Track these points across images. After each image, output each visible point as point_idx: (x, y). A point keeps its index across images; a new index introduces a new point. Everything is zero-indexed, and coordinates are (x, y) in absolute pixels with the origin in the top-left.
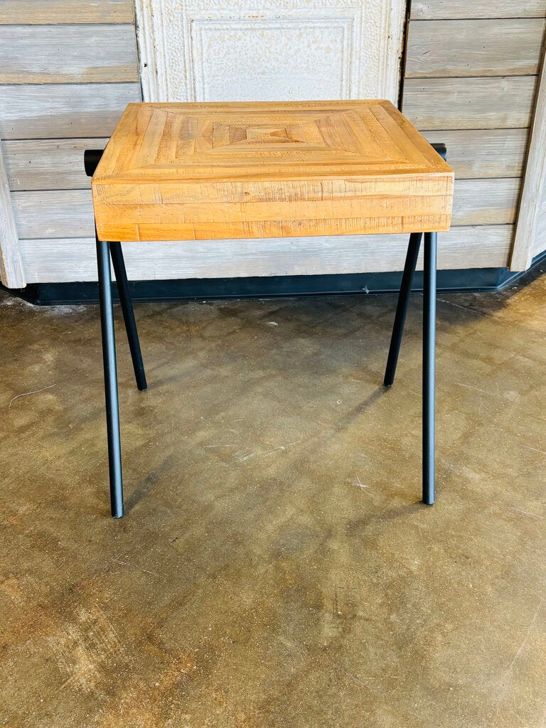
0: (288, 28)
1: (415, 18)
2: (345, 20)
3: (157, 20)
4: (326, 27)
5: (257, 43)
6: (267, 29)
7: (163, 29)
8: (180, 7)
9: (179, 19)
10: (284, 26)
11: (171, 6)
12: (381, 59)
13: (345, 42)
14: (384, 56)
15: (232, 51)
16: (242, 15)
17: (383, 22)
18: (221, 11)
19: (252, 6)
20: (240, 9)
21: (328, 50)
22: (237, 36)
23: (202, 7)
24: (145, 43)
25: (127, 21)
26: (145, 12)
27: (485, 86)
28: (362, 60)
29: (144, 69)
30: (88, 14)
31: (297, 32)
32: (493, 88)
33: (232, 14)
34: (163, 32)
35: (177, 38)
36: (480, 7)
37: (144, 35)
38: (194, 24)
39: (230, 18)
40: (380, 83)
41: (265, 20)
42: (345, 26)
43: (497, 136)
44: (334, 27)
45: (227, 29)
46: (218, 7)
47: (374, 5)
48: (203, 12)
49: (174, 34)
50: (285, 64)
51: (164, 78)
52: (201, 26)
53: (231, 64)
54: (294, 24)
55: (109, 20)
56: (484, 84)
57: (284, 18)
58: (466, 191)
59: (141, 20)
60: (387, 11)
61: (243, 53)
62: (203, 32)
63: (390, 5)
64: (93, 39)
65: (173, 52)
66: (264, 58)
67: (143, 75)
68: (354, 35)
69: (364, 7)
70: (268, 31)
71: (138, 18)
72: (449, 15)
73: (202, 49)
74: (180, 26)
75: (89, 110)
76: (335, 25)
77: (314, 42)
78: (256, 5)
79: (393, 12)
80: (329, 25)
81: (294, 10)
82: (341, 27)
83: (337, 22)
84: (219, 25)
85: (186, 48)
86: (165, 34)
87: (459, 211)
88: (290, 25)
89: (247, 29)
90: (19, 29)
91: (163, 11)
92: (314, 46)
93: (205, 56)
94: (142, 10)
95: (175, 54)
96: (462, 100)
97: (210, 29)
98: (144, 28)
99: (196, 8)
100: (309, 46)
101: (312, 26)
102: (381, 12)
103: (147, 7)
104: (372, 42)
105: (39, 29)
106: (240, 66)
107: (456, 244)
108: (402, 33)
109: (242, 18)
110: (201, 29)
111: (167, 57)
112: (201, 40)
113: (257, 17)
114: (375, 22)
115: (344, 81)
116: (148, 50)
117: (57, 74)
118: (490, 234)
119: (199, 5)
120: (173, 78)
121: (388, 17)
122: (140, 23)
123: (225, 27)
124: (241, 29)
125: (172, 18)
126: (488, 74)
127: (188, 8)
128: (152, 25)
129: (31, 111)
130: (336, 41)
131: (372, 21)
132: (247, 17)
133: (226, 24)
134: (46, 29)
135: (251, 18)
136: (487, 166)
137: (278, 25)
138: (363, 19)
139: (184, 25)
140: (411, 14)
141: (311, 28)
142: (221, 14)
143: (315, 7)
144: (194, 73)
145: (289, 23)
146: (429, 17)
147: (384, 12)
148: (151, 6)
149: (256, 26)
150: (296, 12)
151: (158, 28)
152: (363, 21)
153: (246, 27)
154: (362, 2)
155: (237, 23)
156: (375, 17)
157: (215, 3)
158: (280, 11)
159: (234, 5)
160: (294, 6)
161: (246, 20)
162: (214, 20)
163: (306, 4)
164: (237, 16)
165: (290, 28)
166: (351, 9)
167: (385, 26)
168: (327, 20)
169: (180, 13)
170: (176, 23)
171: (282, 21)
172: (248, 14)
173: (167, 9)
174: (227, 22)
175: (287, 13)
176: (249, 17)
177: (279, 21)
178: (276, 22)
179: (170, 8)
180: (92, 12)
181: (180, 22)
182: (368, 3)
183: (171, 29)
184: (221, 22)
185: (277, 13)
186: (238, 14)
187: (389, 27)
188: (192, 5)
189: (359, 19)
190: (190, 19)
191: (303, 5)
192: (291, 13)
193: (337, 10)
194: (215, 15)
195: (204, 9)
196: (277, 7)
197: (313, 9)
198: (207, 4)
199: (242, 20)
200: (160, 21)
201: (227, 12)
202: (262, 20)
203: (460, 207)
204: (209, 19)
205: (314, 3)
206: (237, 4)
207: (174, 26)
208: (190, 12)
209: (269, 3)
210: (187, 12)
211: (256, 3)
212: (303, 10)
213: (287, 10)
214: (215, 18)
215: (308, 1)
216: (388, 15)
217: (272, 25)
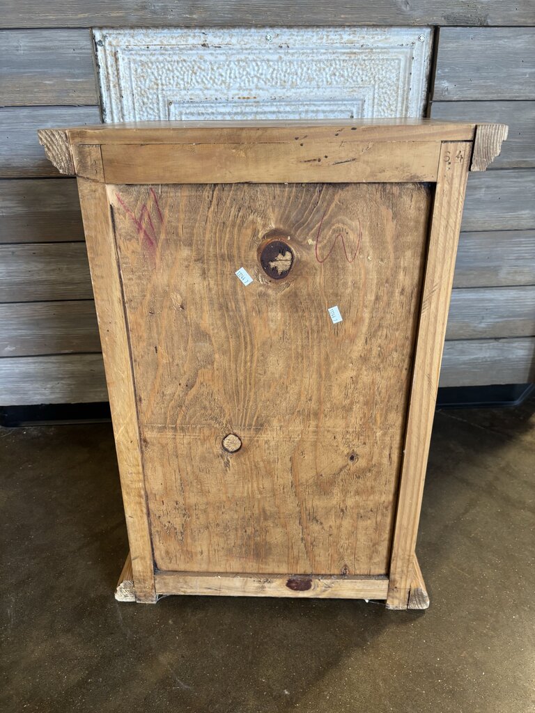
0: (285, 112)
1: (438, 99)
2: (355, 102)
3: (127, 102)
4: (332, 111)
6: (262, 113)
7: (134, 113)
8: (155, 87)
9: (154, 101)
10: (282, 109)
11: (145, 86)
16: (231, 96)
17: (399, 105)
18: (205, 92)
19: (242, 85)
20: (229, 88)
23: (182, 86)
25: (90, 103)
26: (113, 92)
27: (519, 180)
30: (41, 94)
32: (526, 182)
33: (219, 95)
34: (134, 117)
36: (517, 87)
38: (172, 107)
39: (216, 99)
41: (258, 102)
42: (355, 110)
43: (529, 237)
44: (341, 111)
45: (213, 113)
46: (201, 86)
47: (388, 84)
48: (183, 92)
52: (181, 109)
54: (293, 107)
55: (67, 101)
56: (517, 178)
57: (281, 100)
58: (491, 300)
59: (108, 102)
60: (404, 91)
62: (184, 117)
63: (409, 84)
64: (49, 125)
69: (376, 87)
70: (262, 116)
71: (104, 99)
72: (480, 96)
74: (156, 110)
75: (48, 210)
76: (343, 108)
78: (247, 84)
79: (411, 92)
80: (335, 108)
81: (293, 90)
82: (350, 111)
83: (345, 104)
84: (203, 109)
87: (481, 322)
88: (288, 109)
89: (236, 113)
91: (135, 92)
94: (108, 89)
96: (490, 196)
97: (193, 114)
98: (112, 113)
99: (175, 88)
101: (315, 109)
102: (397, 92)
103: (114, 86)
107: (477, 359)
109: (230, 99)
110: (181, 113)
113: (248, 98)
114: (390, 105)
117: (8, 167)
118: (515, 347)
119: (178, 84)
121: (406, 99)
122: (107, 105)
123: (210, 110)
124: (229, 113)
125: (145, 100)
126: (523, 166)
127: (165, 87)
128: (122, 108)
131: (386, 104)
132: (236, 99)
133: (212, 107)
135: (242, 100)
136: (516, 272)
137: (274, 109)
138: (376, 101)
139: (161, 109)
140: (434, 95)
141: (313, 112)
142: (204, 95)
143: (318, 87)
145: (287, 105)
146: (455, 98)
147: (400, 92)
148: (119, 85)
149: (248, 110)
150: (295, 93)
151: (129, 113)
152: (375, 103)
153: (235, 110)
154: (375, 81)
155: (224, 106)
156: (390, 99)
157: (197, 82)
158: (276, 92)
159: (221, 84)
160: (293, 86)
161: (235, 103)
162: (197, 103)
163: (308, 83)
164: (224, 97)
165: (289, 112)
166: (361, 89)
167: (402, 110)
168: (332, 103)
169: (155, 93)
170: (151, 106)
171: (278, 104)
172: (238, 94)
173: (139, 89)
174: (213, 105)
175: (284, 93)
176: (239, 98)
177: (275, 104)
178: (272, 105)
179: (143, 87)
180: (46, 91)
181: (155, 105)
182: (382, 81)
183: (145, 114)
184: (205, 105)
185: (273, 94)
186: (225, 94)
187: (406, 111)
188: (170, 83)
189: (371, 101)
190: (168, 100)
191: (304, 84)
192: (289, 94)
193: (345, 90)
194: (198, 96)
195: (185, 89)
196: (272, 86)
197: (316, 89)
198: (188, 83)
199: (230, 103)
200: (131, 103)
201: (212, 92)
202: (255, 102)
203: (483, 318)
204: (190, 100)
205: (317, 82)
206: (224, 82)
207: (148, 109)
208: (168, 92)
209: (262, 82)
210: (164, 92)
211: (246, 82)
212: (304, 90)
213: (285, 90)
214: (197, 100)
215: (310, 79)
216: (405, 97)
217: (266, 109)
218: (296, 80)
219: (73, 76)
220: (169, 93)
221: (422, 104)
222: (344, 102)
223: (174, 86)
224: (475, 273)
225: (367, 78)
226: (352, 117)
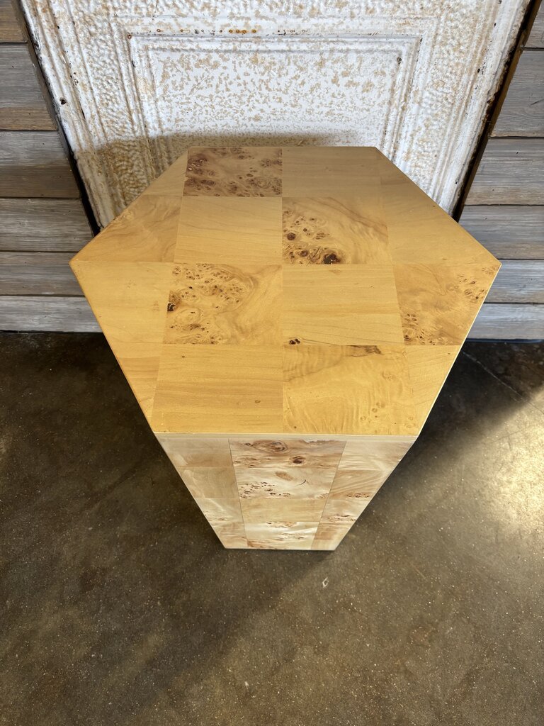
0: (300, 52)
1: (534, 45)
2: (405, 40)
3: (66, 33)
4: (370, 51)
5: (246, 74)
6: (265, 52)
7: (79, 48)
8: (105, 11)
9: (106, 30)
10: (294, 48)
11: (88, 9)
12: (457, 103)
13: (400, 76)
14: (462, 99)
15: (203, 84)
16: (218, 29)
17: (474, 44)
18: (180, 20)
19: (235, 11)
20: (214, 14)
21: (368, 86)
22: (212, 62)
23: (144, 11)
24: (54, 68)
25: (13, 39)
26: (43, 19)
28: (424, 105)
29: (62, 108)
31: (317, 58)
33: (200, 26)
34: (80, 52)
35: (108, 61)
37: (50, 55)
38: (133, 41)
39: (196, 32)
40: (446, 137)
41: (259, 37)
42: (404, 50)
44: (384, 51)
45: (193, 50)
46: (172, 12)
47: (462, 15)
48: (147, 20)
49: (102, 55)
50: (293, 106)
51: (97, 121)
52: (146, 43)
53: (202, 104)
54: (311, 45)
57: (294, 34)
59: (40, 32)
60: (485, 26)
61: (222, 87)
62: (151, 53)
63: (494, 17)
65: (105, 83)
66: (257, 97)
67: (62, 117)
68: (418, 66)
69: (443, 18)
70: (265, 55)
71: (33, 29)
73: (153, 81)
74: (110, 43)
76: (387, 47)
77: (345, 74)
79: (495, 29)
80: (375, 47)
81: (313, 21)
82: (397, 51)
83: (390, 42)
84: (177, 43)
85: (125, 77)
86: (86, 56)
89: (226, 51)
91: (76, 18)
92: (343, 81)
93: (159, 91)
94: (36, 14)
95: (108, 87)
97: (164, 50)
98: (47, 47)
99: (133, 14)
100: (335, 81)
101: (344, 47)
102: (473, 27)
103: (44, 11)
104: (447, 77)
106: (218, 108)
108: (503, 63)
109: (217, 33)
110: (146, 48)
111: (96, 91)
112: (150, 66)
113: (244, 32)
114: (459, 44)
115: (388, 134)
116: (62, 80)
119: (137, 8)
120: (113, 122)
121: (486, 38)
123: (189, 46)
124: (217, 51)
125: (93, 30)
127: (118, 13)
128: (60, 41)
130: (383, 73)
131: (454, 43)
133: (190, 41)
135: (234, 34)
137: (283, 46)
138: (439, 38)
139: (117, 42)
140: (529, 38)
141: (341, 51)
142: (179, 25)
143: (352, 16)
144: (143, 117)
145: (302, 42)
147: (479, 26)
148: (51, 10)
149: (244, 47)
150: (316, 25)
151: (72, 47)
152: (438, 42)
153: (225, 47)
154: (442, 10)
155: (209, 41)
156: (460, 36)
157: (167, 5)
158: (286, 23)
159: (203, 9)
160: (314, 13)
161: (225, 37)
162: (168, 36)
163: (337, 9)
164: (208, 29)
165: (305, 51)
166: (418, 21)
167: (476, 52)
168: (371, 40)
169: (105, 20)
170: (102, 37)
171: (290, 40)
172: (229, 25)
173: (80, 13)
174: (191, 39)
175: (299, 26)
176: (231, 31)
177: (284, 40)
178: (280, 41)
179: (86, 12)
181: (108, 36)
182: (453, 11)
183: (95, 48)
184: (180, 39)
185: (281, 26)
186: (210, 25)
187: (483, 54)
188: (126, 7)
189: (430, 40)
190: (125, 31)
191: (330, 12)
192: (305, 26)
193: (393, 22)
194: (169, 26)
195: (148, 15)
196: (281, 14)
197: (348, 20)
198: (152, 6)
199: (218, 37)
200: (72, 34)
201: (190, 21)
202: (254, 37)
203: (525, 286)
204: (157, 33)
205: (352, 8)
207: (99, 42)
208: (124, 19)
209: (266, 7)
210: (118, 20)
211: (242, 7)
212: (330, 21)
213: (300, 20)
214: (168, 32)
216: (485, 34)
217: (271, 47)
218: (319, 5)
220: (126, 21)
221: (509, 44)
222: (389, 40)
223: (133, 11)
224: (528, 246)
225: (430, 5)
226: (399, 60)
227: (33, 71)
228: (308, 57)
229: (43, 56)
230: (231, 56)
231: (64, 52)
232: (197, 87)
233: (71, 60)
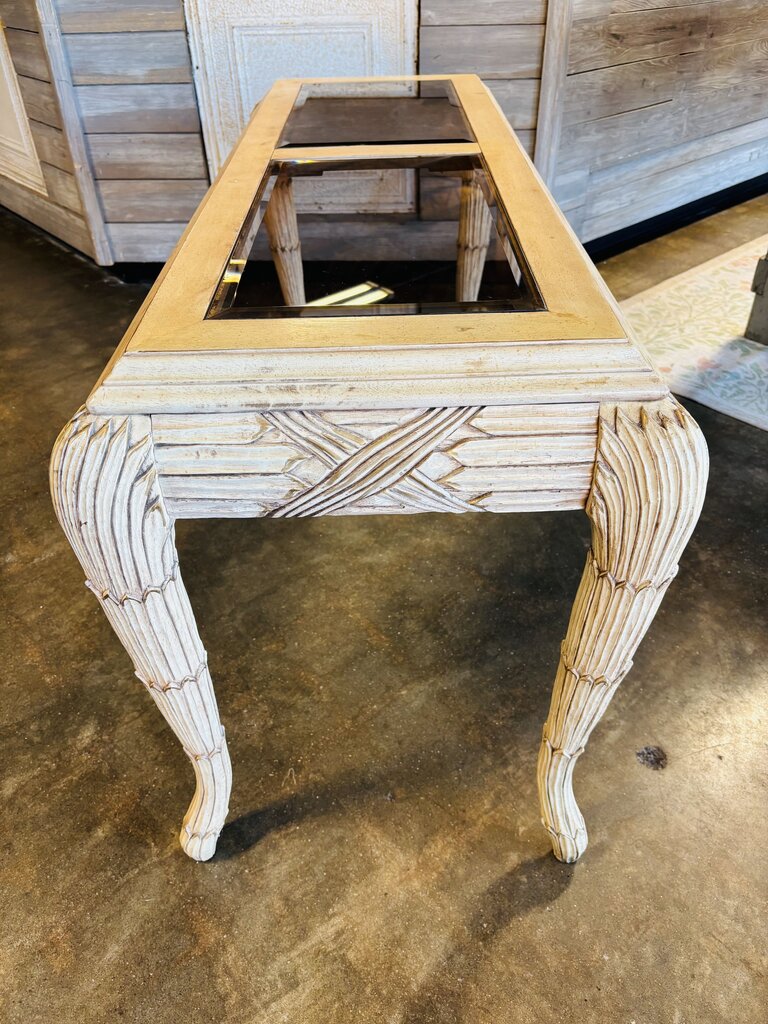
0: (315, 34)
1: (425, 24)
3: (204, 27)
4: (349, 33)
6: (297, 34)
7: (209, 35)
8: (223, 15)
9: (222, 26)
10: (312, 31)
12: (399, 62)
14: (401, 59)
15: (269, 55)
16: (275, 22)
17: (399, 27)
18: (257, 19)
19: (283, 13)
20: (273, 16)
21: (352, 54)
22: (273, 41)
23: (241, 15)
24: (195, 47)
25: (178, 28)
26: (194, 21)
28: (381, 63)
29: (196, 72)
30: (147, 23)
31: (324, 37)
33: (267, 21)
34: (209, 38)
35: (222, 43)
36: (484, 14)
37: (194, 39)
38: (235, 30)
39: (265, 24)
41: (295, 26)
42: (365, 32)
44: (355, 32)
45: (263, 35)
46: (254, 15)
47: (389, 12)
48: (242, 19)
49: (220, 39)
51: (213, 80)
52: (241, 32)
53: (268, 67)
54: (320, 30)
55: (163, 27)
57: (311, 24)
59: (191, 28)
60: (401, 17)
61: (278, 56)
62: (243, 38)
63: (404, 12)
64: (151, 45)
65: (220, 56)
66: (296, 61)
67: (195, 76)
68: (374, 40)
69: (380, 14)
70: (298, 36)
71: (188, 25)
72: (456, 21)
73: (243, 53)
74: (224, 33)
75: (151, 108)
76: (357, 30)
77: (339, 46)
78: (286, 13)
79: (406, 18)
80: (351, 30)
82: (362, 33)
83: (358, 28)
84: (256, 32)
85: (230, 52)
86: (211, 40)
88: (316, 31)
89: (280, 35)
90: (92, 37)
91: (209, 19)
92: (338, 50)
93: (246, 60)
94: (191, 18)
95: (221, 58)
97: (249, 35)
98: (193, 35)
99: (236, 17)
100: (334, 51)
101: (336, 31)
102: (396, 18)
103: (195, 16)
104: (390, 47)
105: (108, 37)
106: (276, 69)
108: (415, 39)
109: (275, 24)
110: (241, 35)
111: (214, 61)
112: (242, 45)
113: (287, 23)
114: (392, 28)
116: (199, 54)
117: (124, 76)
119: (238, 13)
120: (221, 80)
121: (403, 23)
122: (190, 30)
123: (261, 33)
124: (275, 35)
125: (216, 25)
126: (495, 77)
127: (229, 16)
128: (200, 31)
129: (106, 108)
130: (358, 46)
131: (389, 27)
132: (279, 24)
133: (262, 30)
134: (114, 36)
135: (283, 25)
137: (307, 31)
138: (381, 25)
139: (227, 31)
140: (422, 21)
141: (335, 33)
142: (257, 21)
144: (238, 75)
145: (315, 29)
146: (437, 23)
147: (398, 17)
148: (198, 15)
149: (288, 32)
150: (321, 19)
151: (206, 35)
152: (380, 27)
153: (279, 33)
154: (379, 9)
155: (271, 29)
156: (391, 23)
157: (251, 12)
158: (307, 18)
159: (268, 13)
160: (319, 13)
161: (279, 27)
162: (252, 27)
163: (330, 11)
164: (270, 23)
166: (369, 16)
167: (401, 32)
168: (348, 26)
169: (222, 20)
170: (220, 30)
171: (309, 27)
172: (280, 20)
173: (211, 17)
174: (263, 28)
175: (313, 19)
176: (281, 23)
177: (307, 27)
178: (305, 28)
179: (214, 16)
180: (150, 21)
181: (223, 29)
182: (384, 10)
183: (217, 36)
184: (257, 29)
185: (305, 20)
186: (271, 21)
187: (404, 32)
188: (232, 13)
189: (377, 25)
190: (231, 25)
191: (327, 12)
192: (317, 20)
193: (357, 17)
194: (252, 22)
195: (243, 17)
196: (304, 14)
197: (336, 16)
198: (245, 12)
199: (275, 27)
200: (206, 28)
201: (261, 19)
202: (292, 26)
204: (247, 25)
206: (270, 12)
207: (218, 32)
208: (231, 19)
209: (297, 11)
210: (229, 20)
211: (286, 11)
212: (327, 17)
213: (313, 17)
214: (252, 25)
215: (331, 9)
217: (301, 31)
218: (321, 9)
219: (167, 10)
222: (357, 26)
223: (236, 15)
226: (364, 38)
227: (185, 46)
228: (320, 37)
229: (191, 40)
230: (281, 37)
231: (201, 37)
232: (266, 56)
233: (204, 42)
